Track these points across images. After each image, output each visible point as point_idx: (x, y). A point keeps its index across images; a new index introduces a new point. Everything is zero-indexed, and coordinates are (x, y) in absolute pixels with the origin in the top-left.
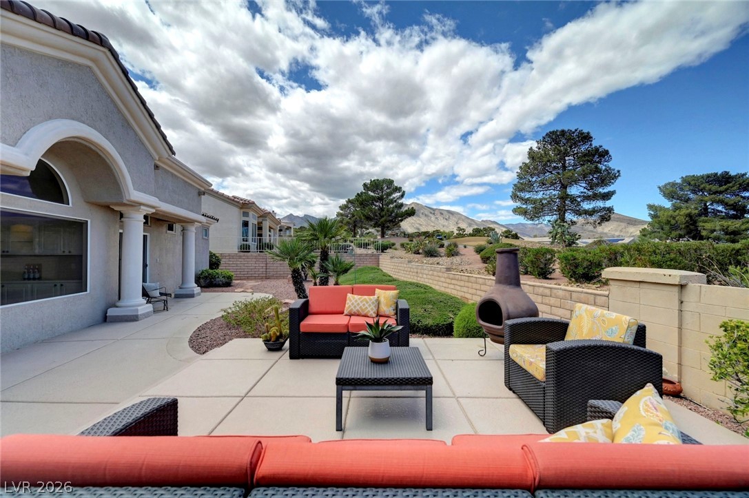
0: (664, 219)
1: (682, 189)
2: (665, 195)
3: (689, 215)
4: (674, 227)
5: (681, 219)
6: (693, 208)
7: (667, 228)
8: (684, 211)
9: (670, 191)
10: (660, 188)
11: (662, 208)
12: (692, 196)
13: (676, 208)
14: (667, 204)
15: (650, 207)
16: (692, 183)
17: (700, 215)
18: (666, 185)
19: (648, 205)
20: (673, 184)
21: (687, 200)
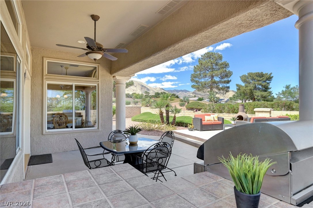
0: (242, 91)
1: (248, 78)
2: (242, 80)
3: (251, 90)
4: (245, 94)
5: (248, 91)
6: (251, 86)
7: (243, 95)
8: (249, 88)
9: (244, 79)
10: (240, 77)
11: (241, 86)
12: (251, 81)
13: (246, 87)
14: (243, 84)
15: (237, 85)
16: (251, 76)
17: (254, 89)
18: (242, 76)
19: (236, 84)
20: (245, 76)
21: (250, 83)
